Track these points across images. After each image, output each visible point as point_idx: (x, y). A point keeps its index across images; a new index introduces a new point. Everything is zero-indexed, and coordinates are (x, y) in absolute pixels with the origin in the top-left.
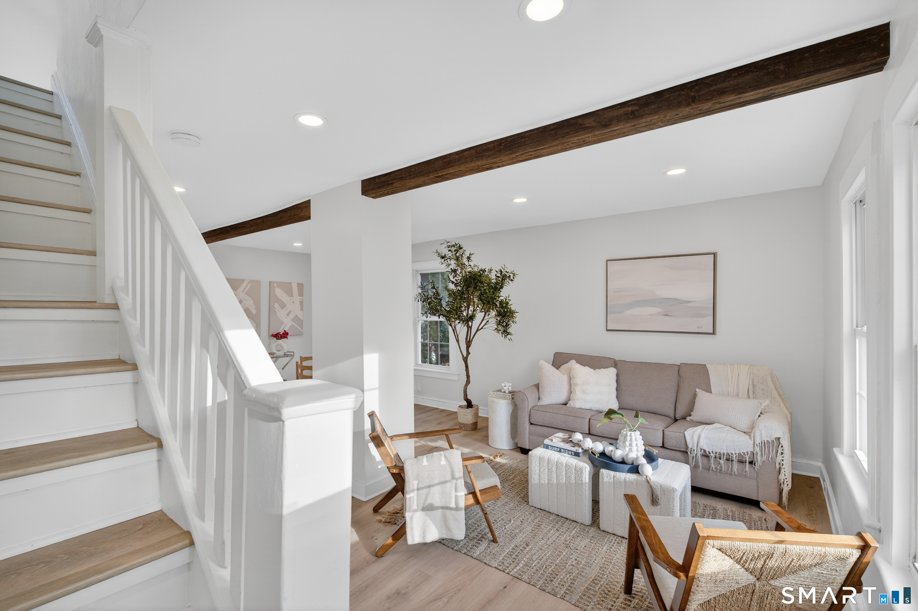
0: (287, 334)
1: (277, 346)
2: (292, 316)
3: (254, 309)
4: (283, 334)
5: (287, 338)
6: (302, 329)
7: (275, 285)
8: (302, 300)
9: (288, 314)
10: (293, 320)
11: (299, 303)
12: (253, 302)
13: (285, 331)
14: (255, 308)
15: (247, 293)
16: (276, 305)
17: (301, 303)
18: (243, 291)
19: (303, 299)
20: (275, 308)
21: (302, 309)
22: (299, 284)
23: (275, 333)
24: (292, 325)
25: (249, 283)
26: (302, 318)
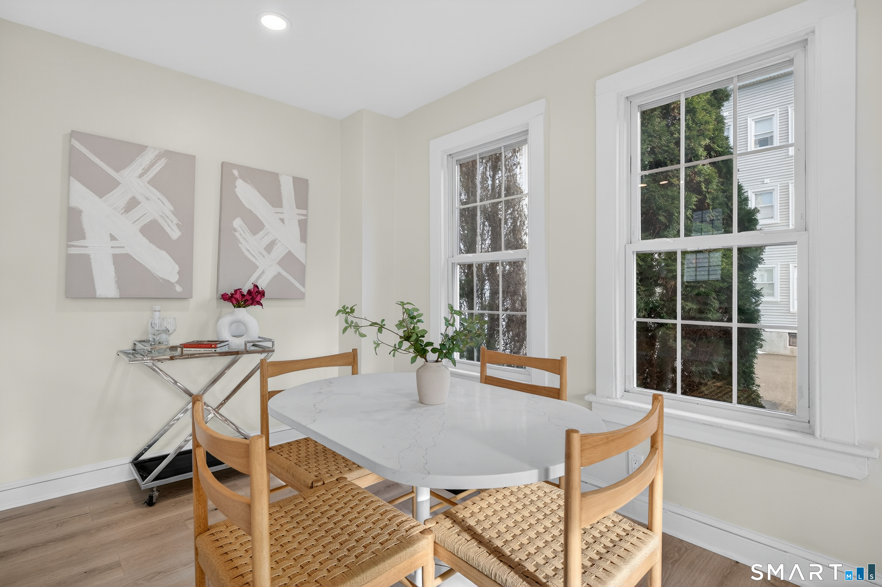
0: (262, 294)
1: (232, 323)
2: (278, 252)
3: (175, 228)
4: (249, 292)
5: (261, 305)
6: (303, 285)
7: (236, 172)
8: (304, 218)
9: (269, 248)
10: (281, 263)
11: (297, 224)
12: (172, 208)
13: (256, 286)
14: (177, 225)
15: (152, 182)
16: (237, 223)
17: (303, 225)
18: (141, 176)
19: (306, 215)
20: (235, 230)
21: (304, 238)
22: (296, 180)
23: (229, 291)
24: (279, 273)
25: (158, 158)
26: (303, 261)
